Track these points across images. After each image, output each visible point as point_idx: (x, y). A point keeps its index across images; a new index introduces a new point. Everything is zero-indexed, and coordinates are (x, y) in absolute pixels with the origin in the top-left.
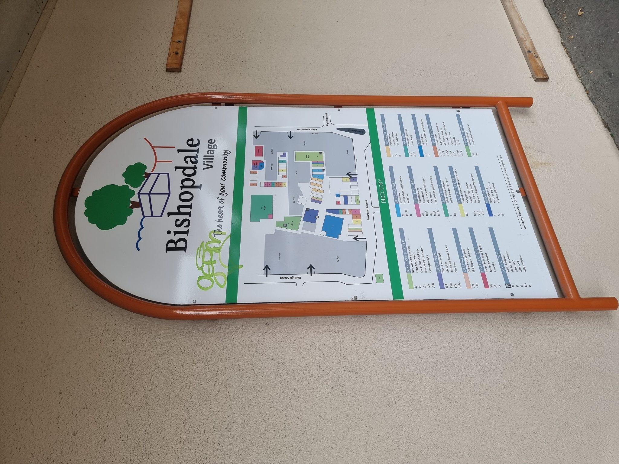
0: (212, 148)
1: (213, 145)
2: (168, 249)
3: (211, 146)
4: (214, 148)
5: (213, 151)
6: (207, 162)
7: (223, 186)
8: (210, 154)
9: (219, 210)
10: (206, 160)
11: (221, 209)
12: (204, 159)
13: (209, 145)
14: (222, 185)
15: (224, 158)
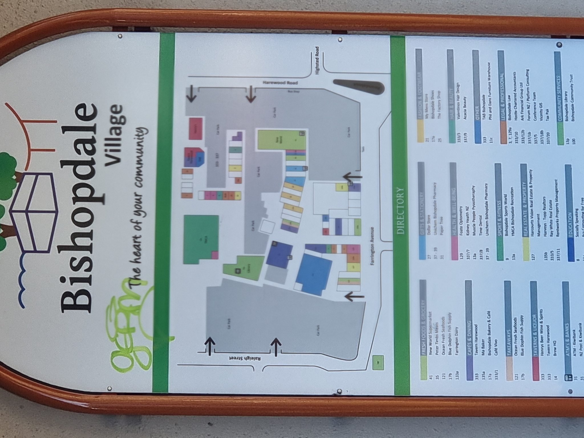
0: (119, 123)
1: (118, 116)
2: (65, 307)
3: (115, 118)
4: (120, 123)
5: (119, 128)
6: (111, 151)
7: (138, 198)
8: (114, 136)
9: (135, 242)
10: (109, 148)
11: (138, 240)
12: (106, 145)
13: (112, 118)
14: (136, 195)
15: (138, 143)
